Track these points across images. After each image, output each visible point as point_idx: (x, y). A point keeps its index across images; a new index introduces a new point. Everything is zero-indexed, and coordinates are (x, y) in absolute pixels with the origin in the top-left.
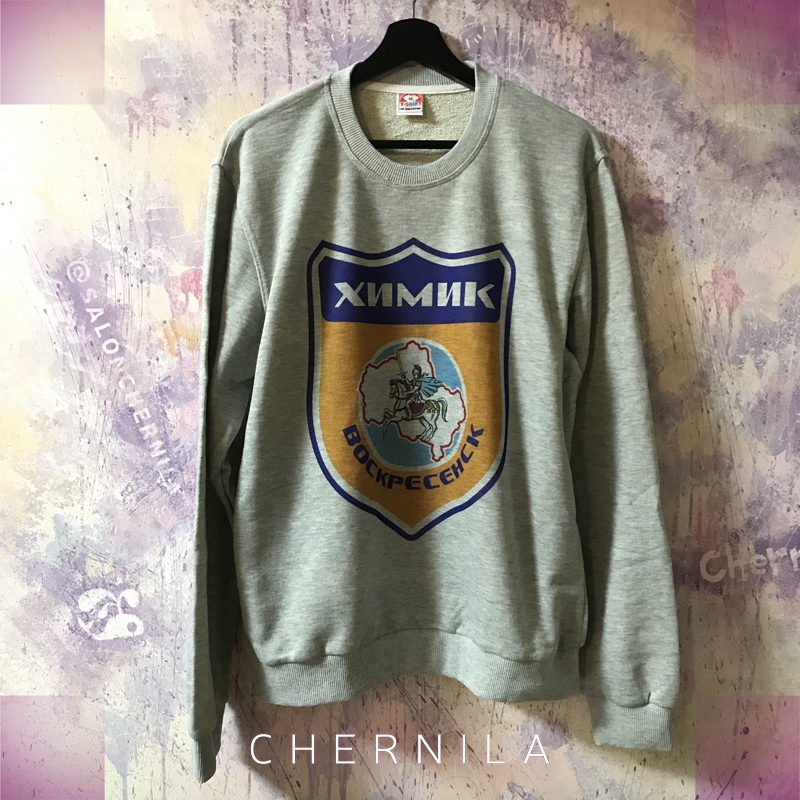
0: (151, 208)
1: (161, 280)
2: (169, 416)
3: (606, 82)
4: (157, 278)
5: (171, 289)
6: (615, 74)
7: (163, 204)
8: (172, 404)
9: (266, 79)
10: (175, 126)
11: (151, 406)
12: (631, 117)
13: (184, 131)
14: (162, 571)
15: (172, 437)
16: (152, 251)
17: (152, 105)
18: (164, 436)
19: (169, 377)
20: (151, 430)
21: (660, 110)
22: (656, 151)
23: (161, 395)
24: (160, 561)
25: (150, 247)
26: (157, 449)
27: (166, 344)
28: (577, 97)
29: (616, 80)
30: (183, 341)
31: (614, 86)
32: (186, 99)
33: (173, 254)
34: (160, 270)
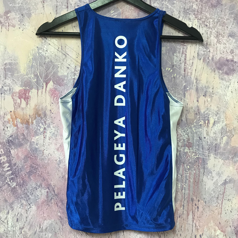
0: (7, 62)
1: (10, 93)
2: (12, 153)
3: (207, 7)
4: (8, 92)
5: (14, 97)
6: (212, 4)
7: (11, 60)
8: (13, 147)
9: (57, 7)
10: (17, 26)
11: (4, 148)
12: (219, 23)
13: (21, 29)
14: (7, 221)
15: (13, 162)
16: (6, 80)
17: (8, 17)
18: (9, 162)
19: (12, 135)
20: (4, 159)
21: (232, 20)
22: (230, 38)
23: (8, 144)
24: (7, 217)
25: (5, 79)
26: (6, 167)
27: (11, 121)
28: (194, 14)
29: (212, 6)
30: (19, 120)
31: (211, 9)
32: (22, 15)
33: (15, 82)
34: (9, 89)
